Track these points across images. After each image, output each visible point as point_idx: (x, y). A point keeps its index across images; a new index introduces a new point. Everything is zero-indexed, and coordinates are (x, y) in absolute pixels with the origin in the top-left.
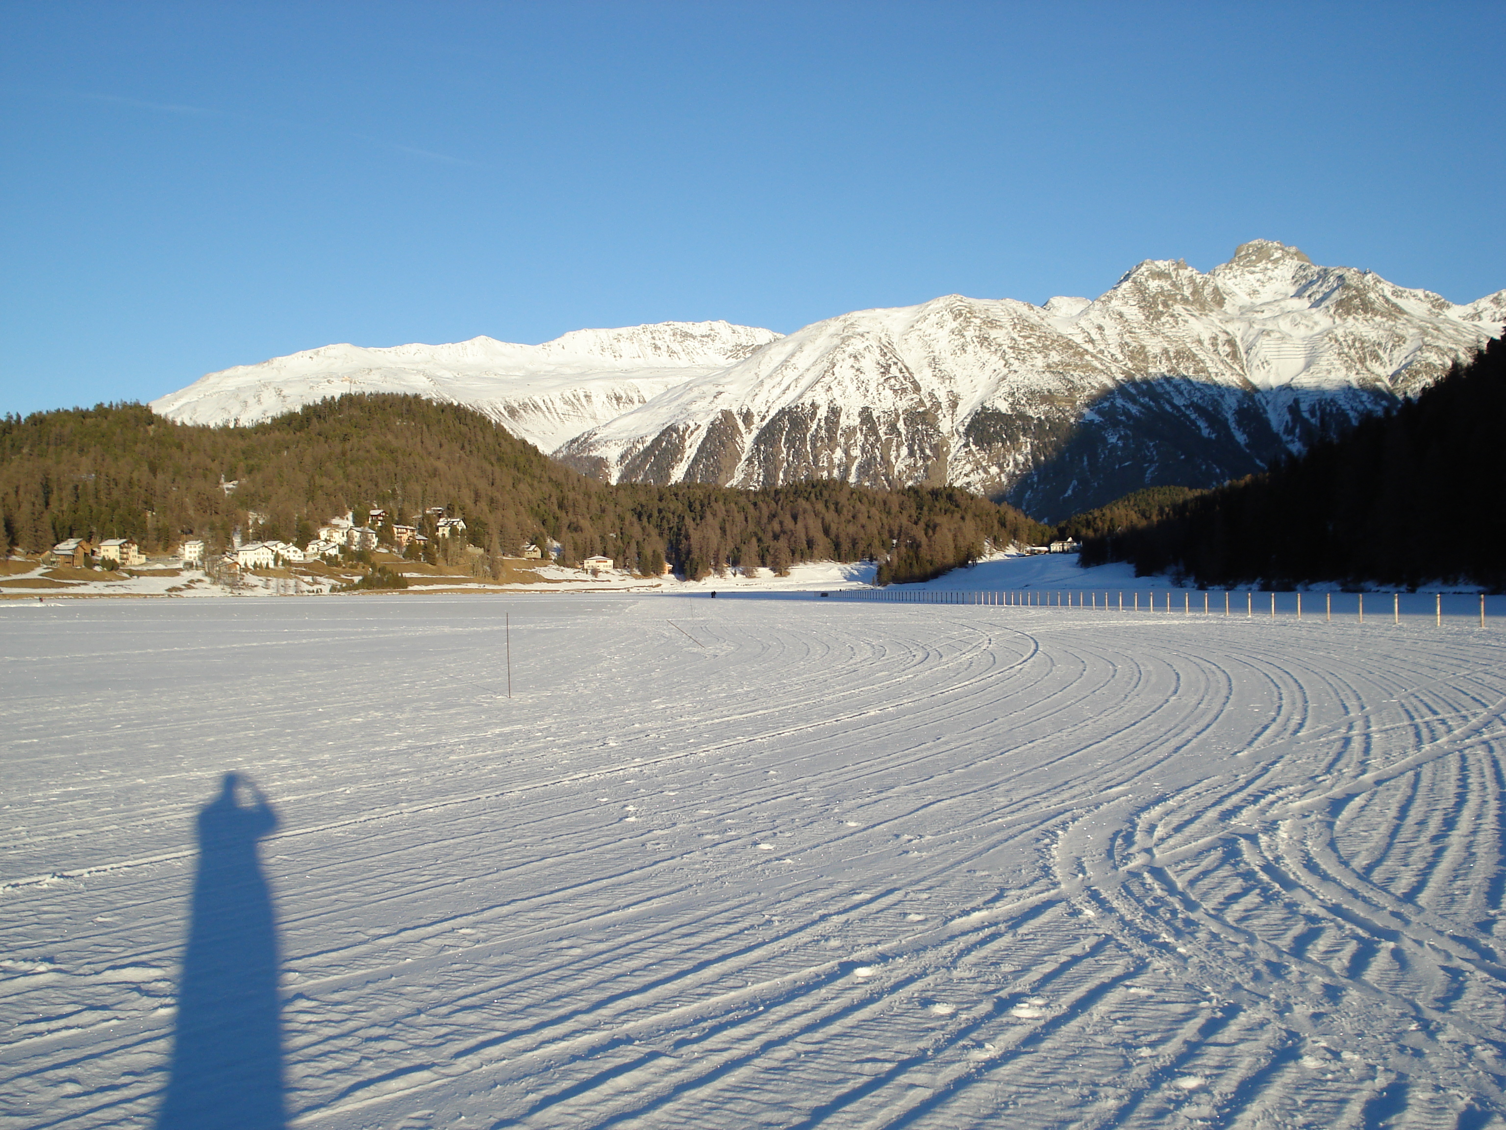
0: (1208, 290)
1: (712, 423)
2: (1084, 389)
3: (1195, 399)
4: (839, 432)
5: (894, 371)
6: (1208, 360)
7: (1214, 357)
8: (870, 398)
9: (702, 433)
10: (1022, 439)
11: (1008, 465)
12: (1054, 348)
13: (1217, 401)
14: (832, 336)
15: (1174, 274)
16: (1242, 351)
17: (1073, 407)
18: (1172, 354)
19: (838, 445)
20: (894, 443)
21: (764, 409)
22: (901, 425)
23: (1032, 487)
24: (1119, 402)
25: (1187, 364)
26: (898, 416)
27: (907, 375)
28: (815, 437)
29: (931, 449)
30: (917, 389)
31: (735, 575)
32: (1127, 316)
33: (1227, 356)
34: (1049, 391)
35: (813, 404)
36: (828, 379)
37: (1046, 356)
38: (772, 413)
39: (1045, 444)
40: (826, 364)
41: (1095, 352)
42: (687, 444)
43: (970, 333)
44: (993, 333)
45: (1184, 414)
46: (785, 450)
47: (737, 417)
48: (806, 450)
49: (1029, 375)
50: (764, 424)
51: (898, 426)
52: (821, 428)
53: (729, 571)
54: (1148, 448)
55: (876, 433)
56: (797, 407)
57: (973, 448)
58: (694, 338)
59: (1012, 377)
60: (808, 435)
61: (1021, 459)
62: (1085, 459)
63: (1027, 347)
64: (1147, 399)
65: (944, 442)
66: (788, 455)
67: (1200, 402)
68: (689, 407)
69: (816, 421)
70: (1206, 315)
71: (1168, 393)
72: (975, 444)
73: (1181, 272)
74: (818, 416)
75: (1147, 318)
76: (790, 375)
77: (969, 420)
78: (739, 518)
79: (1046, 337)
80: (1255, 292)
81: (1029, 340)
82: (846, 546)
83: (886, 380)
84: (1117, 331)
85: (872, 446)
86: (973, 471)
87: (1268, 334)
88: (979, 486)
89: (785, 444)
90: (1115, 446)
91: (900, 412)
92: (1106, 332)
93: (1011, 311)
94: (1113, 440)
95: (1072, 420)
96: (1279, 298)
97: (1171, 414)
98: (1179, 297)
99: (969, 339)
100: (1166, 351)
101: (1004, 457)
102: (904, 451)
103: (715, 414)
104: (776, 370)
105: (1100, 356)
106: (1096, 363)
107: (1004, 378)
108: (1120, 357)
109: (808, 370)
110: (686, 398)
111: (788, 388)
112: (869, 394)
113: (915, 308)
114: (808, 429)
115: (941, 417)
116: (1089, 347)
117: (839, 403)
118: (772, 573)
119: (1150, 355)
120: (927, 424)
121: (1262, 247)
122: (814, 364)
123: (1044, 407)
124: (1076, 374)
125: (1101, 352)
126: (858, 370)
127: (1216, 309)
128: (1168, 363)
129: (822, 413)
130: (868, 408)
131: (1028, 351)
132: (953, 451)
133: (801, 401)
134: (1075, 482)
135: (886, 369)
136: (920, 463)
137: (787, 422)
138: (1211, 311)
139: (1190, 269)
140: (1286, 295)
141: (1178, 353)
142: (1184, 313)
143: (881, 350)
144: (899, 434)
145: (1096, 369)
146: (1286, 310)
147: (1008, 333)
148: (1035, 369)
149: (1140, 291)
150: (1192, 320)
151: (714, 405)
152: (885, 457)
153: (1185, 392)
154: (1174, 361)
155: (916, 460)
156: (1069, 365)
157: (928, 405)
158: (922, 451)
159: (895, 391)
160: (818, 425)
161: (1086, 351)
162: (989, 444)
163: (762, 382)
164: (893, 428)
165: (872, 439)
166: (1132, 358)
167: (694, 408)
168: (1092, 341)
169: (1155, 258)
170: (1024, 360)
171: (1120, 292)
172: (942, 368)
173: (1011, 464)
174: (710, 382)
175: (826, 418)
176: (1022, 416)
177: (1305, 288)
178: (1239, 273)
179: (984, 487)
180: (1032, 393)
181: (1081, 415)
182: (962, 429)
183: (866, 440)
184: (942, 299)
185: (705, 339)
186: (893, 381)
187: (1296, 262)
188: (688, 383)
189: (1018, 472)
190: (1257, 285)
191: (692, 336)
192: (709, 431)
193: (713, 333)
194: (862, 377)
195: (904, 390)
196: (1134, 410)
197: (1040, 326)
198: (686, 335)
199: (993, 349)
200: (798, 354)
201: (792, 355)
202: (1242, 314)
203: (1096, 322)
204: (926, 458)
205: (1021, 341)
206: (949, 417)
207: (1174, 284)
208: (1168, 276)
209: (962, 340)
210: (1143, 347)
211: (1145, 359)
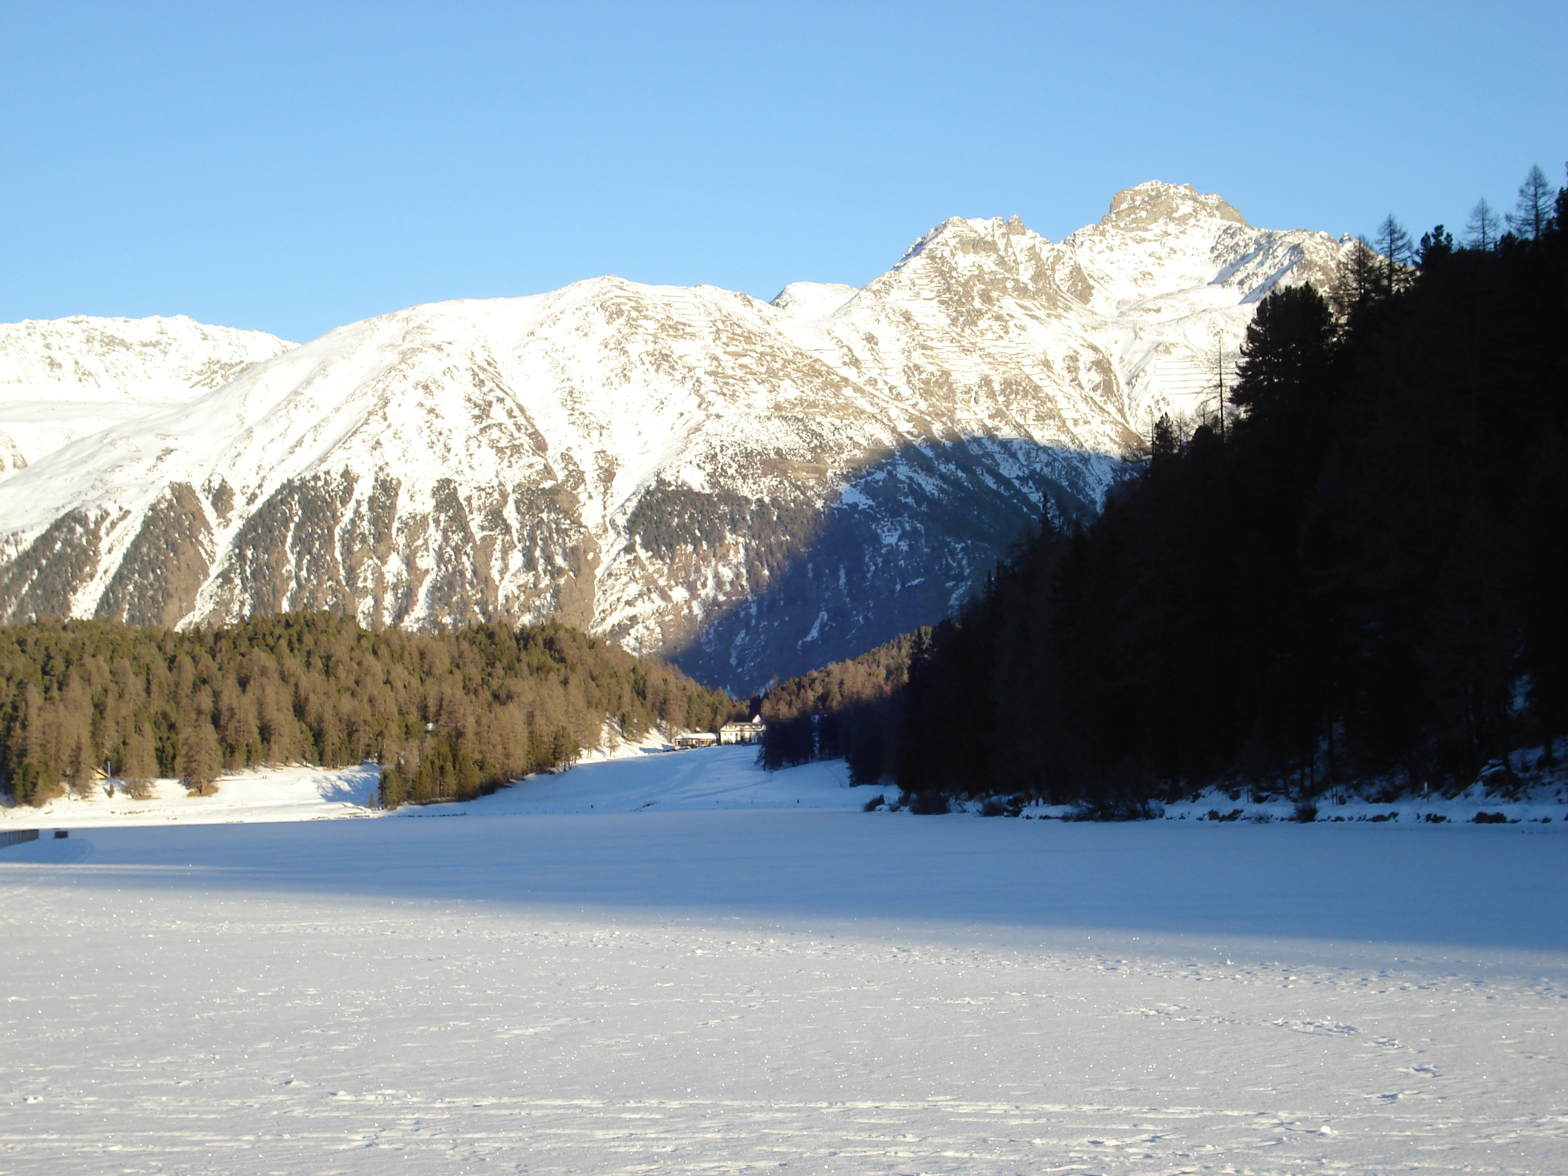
0: (1062, 273)
1: (153, 508)
2: (841, 448)
3: (1038, 467)
4: (396, 525)
5: (498, 413)
6: (1060, 398)
7: (1071, 391)
8: (453, 462)
9: (133, 527)
10: (730, 538)
11: (704, 585)
12: (788, 376)
13: (1075, 469)
14: (382, 348)
15: (1001, 244)
16: (1122, 380)
17: (821, 480)
18: (997, 387)
19: (393, 548)
20: (498, 546)
21: (254, 482)
22: (510, 514)
23: (747, 625)
24: (903, 471)
25: (1023, 403)
26: (504, 496)
27: (522, 420)
28: (350, 535)
29: (565, 556)
30: (540, 447)
31: (110, 793)
32: (918, 318)
33: (1094, 389)
34: (778, 452)
35: (346, 474)
36: (375, 426)
37: (774, 389)
38: (269, 490)
39: (769, 547)
40: (371, 401)
41: (860, 382)
42: (103, 546)
43: (637, 347)
44: (679, 347)
45: (1018, 492)
46: (292, 558)
47: (201, 496)
48: (333, 559)
49: (743, 424)
50: (254, 509)
51: (506, 513)
52: (361, 518)
53: (99, 785)
54: (953, 553)
55: (464, 527)
56: (316, 478)
57: (643, 554)
58: (128, 347)
59: (711, 426)
60: (337, 531)
61: (727, 574)
62: (842, 573)
63: (740, 373)
64: (952, 467)
65: (590, 543)
66: (299, 566)
67: (1047, 471)
68: (107, 477)
69: (352, 505)
70: (1058, 317)
71: (991, 456)
72: (646, 546)
73: (1014, 239)
74: (356, 495)
75: (954, 321)
76: (302, 420)
77: (634, 503)
78: (135, 685)
79: (773, 356)
80: (1147, 275)
81: (742, 361)
82: (333, 736)
83: (483, 430)
84: (901, 345)
85: (457, 550)
86: (641, 595)
87: (1167, 350)
88: (651, 623)
89: (293, 545)
90: (894, 551)
91: (509, 488)
92: (881, 346)
93: (712, 308)
94: (890, 538)
95: (819, 504)
96: (1186, 285)
97: (996, 493)
98: (1010, 285)
99: (634, 358)
100: (986, 382)
101: (698, 570)
102: (516, 559)
103: (160, 491)
104: (276, 409)
105: (869, 388)
106: (862, 402)
107: (697, 429)
108: (905, 391)
109: (338, 410)
110: (103, 460)
111: (300, 443)
112: (450, 456)
113: (537, 299)
114: (335, 519)
115: (583, 497)
116: (851, 373)
117: (394, 472)
118: (183, 790)
119: (959, 388)
120: (558, 511)
121: (1159, 195)
122: (350, 398)
123: (769, 481)
124: (826, 422)
125: (873, 382)
126: (431, 411)
127: (1076, 305)
128: (990, 403)
129: (364, 489)
130: (449, 481)
131: (741, 379)
132: (606, 559)
133: (324, 467)
134: (824, 615)
135: (484, 410)
136: (545, 581)
137: (296, 506)
138: (1067, 309)
139: (1030, 233)
140: (1200, 280)
141: (1007, 384)
142: (1018, 313)
143: (475, 375)
144: (507, 529)
145: (863, 412)
146: (1200, 308)
147: (706, 347)
148: (754, 412)
149: (942, 274)
150: (1031, 324)
151: (156, 474)
152: (482, 571)
153: (1020, 455)
154: (1001, 399)
155: (537, 577)
156: (813, 405)
157: (561, 476)
158: (549, 559)
159: (500, 451)
160: (357, 512)
161: (846, 380)
162: (670, 547)
163: (250, 431)
164: (495, 517)
165: (456, 538)
166: (926, 393)
167: (117, 478)
168: (855, 363)
169: (966, 216)
170: (733, 396)
171: (906, 273)
172: (585, 409)
173: (711, 583)
174: (150, 430)
175: (372, 500)
176: (730, 497)
177: (1233, 268)
178: (1117, 241)
179: (661, 624)
180: (748, 455)
181: (837, 495)
182: (621, 521)
183: (446, 539)
184: (586, 284)
185: (149, 350)
186: (495, 433)
187: (1218, 223)
188: (106, 434)
189: (722, 598)
190: (1149, 264)
191: (123, 343)
192: (148, 523)
193: (163, 339)
194: (438, 424)
195: (516, 449)
196: (929, 485)
197: (762, 336)
198: (111, 342)
199: (678, 375)
200: (318, 381)
201: (309, 382)
202: (1122, 314)
203: (864, 329)
204: (556, 572)
205: (728, 362)
206: (598, 499)
207: (1001, 262)
208: (991, 247)
209: (623, 359)
210: (946, 374)
211: (950, 396)
